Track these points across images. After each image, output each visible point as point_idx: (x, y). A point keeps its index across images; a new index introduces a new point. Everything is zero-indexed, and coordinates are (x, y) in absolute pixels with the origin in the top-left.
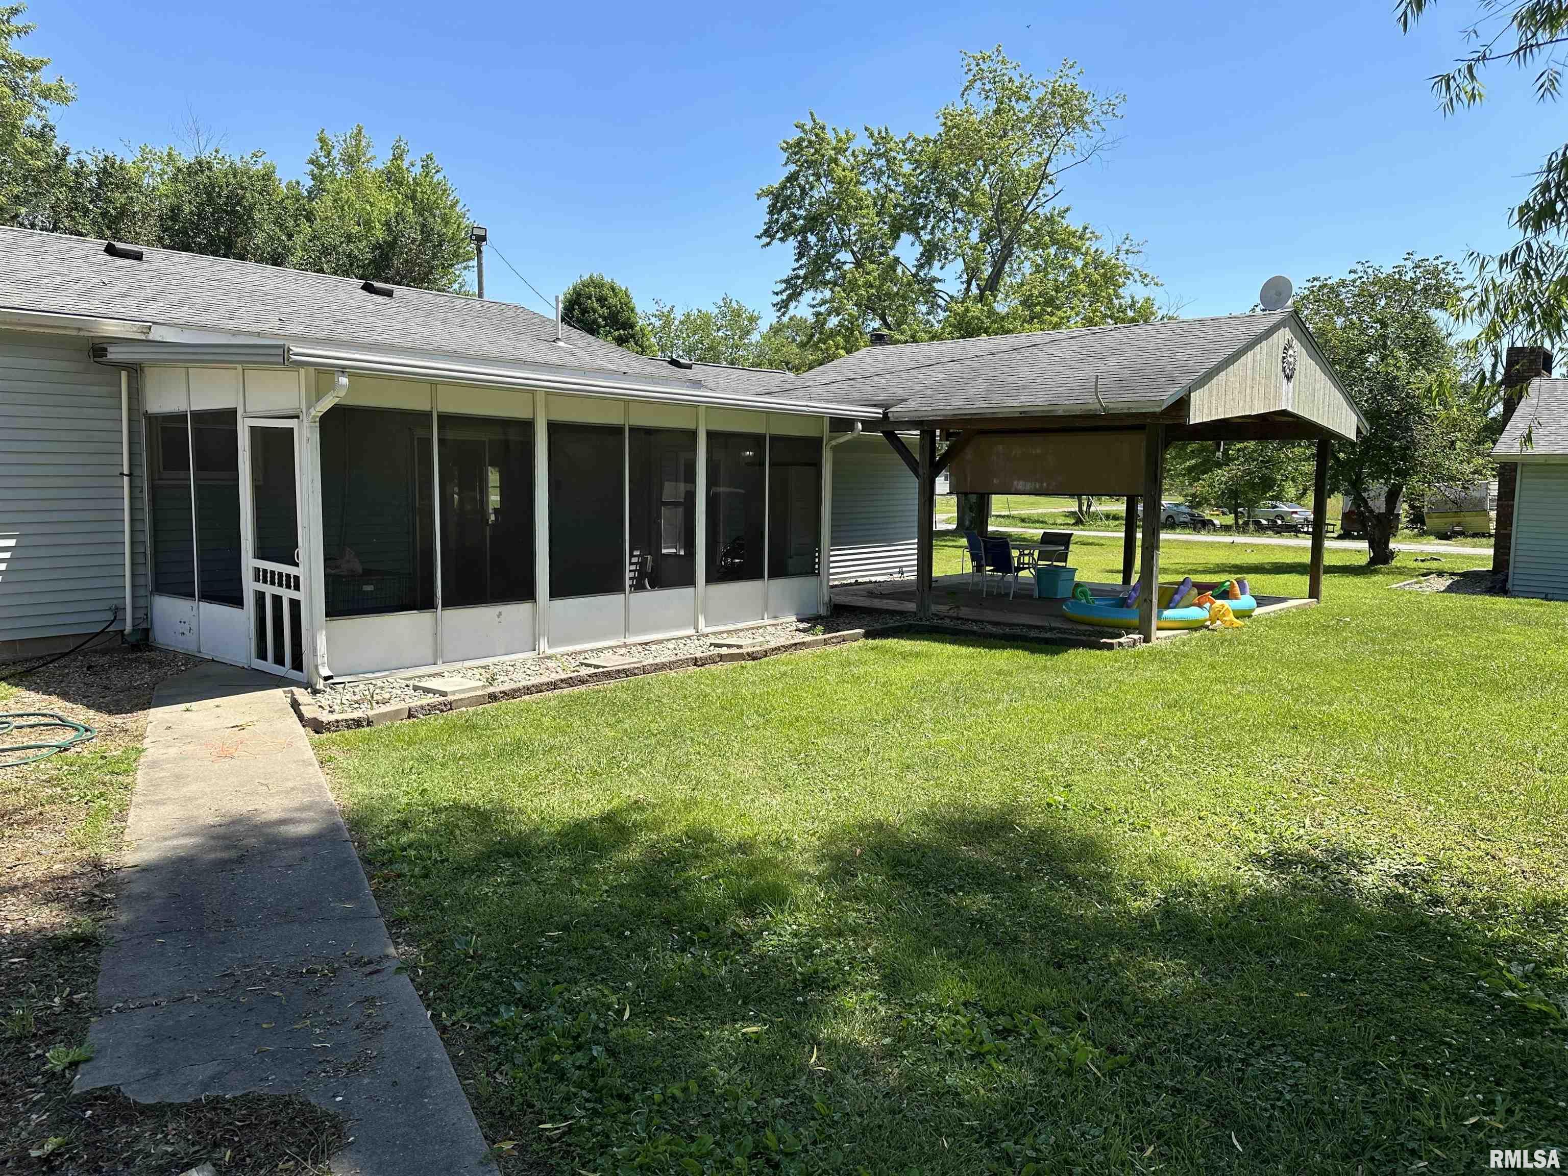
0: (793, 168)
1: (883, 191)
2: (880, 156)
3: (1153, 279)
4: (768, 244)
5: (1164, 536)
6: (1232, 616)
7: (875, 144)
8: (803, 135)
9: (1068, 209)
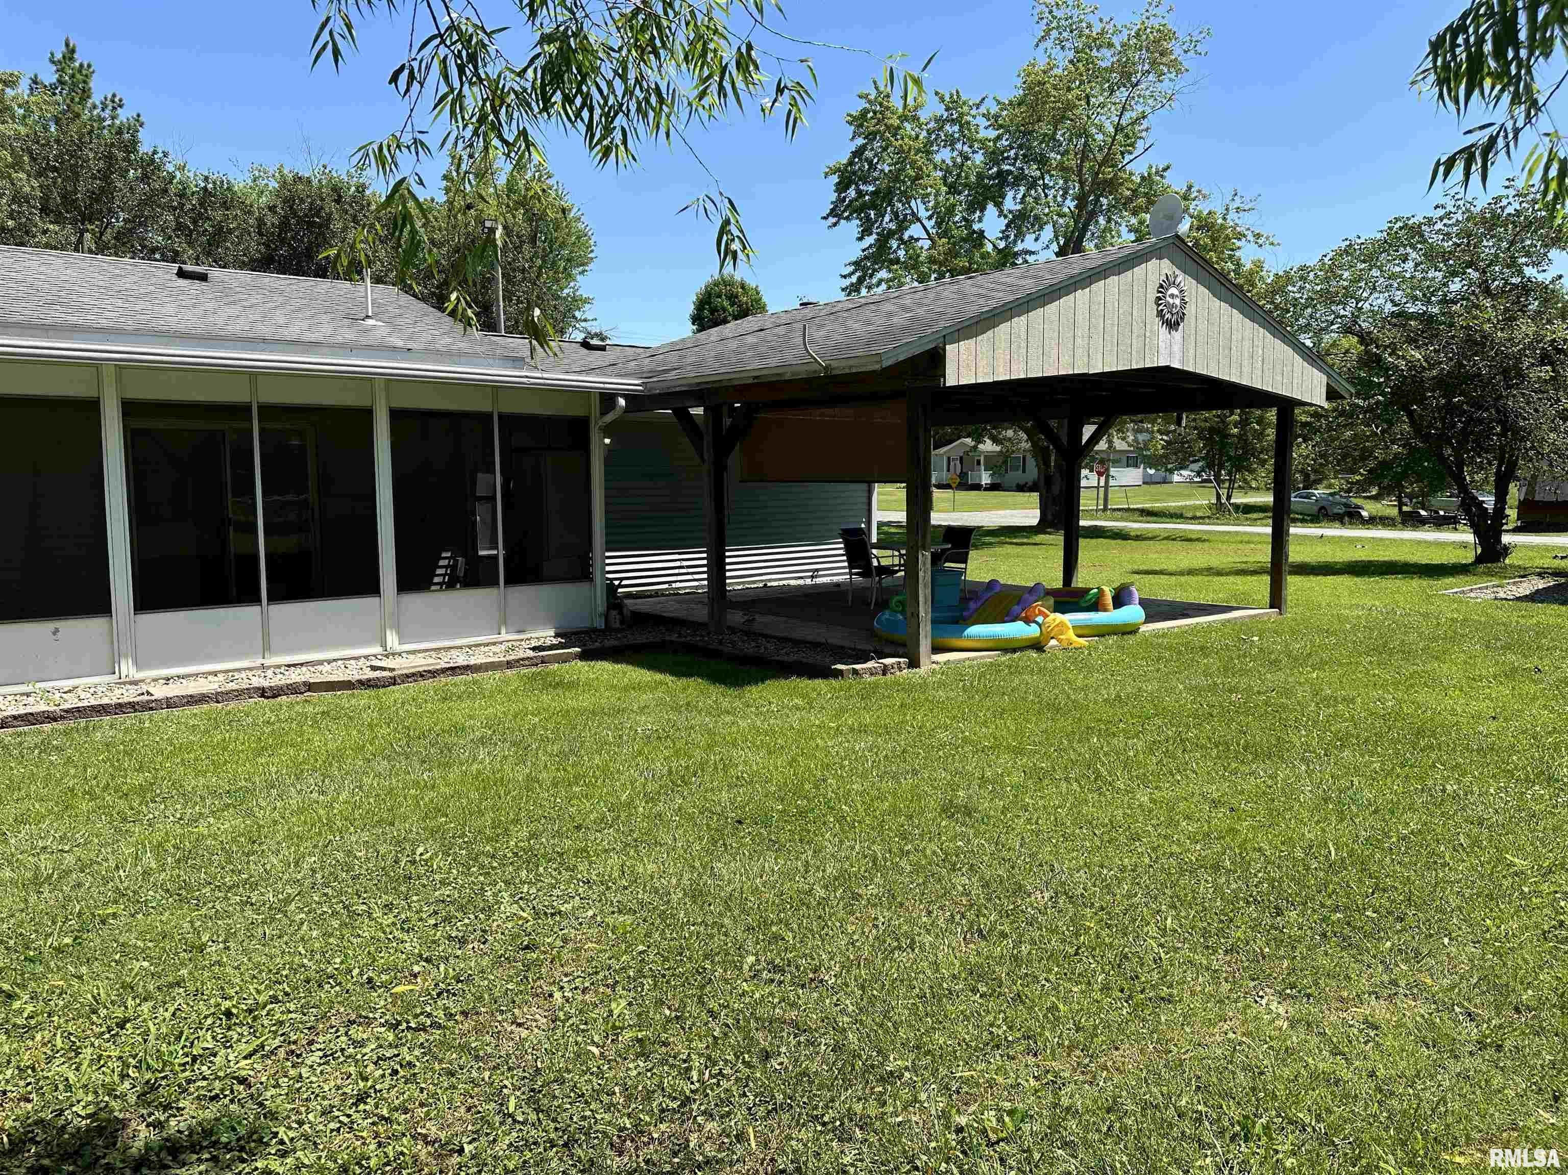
0: (860, 141)
1: (959, 160)
2: (953, 122)
3: (1267, 238)
4: (835, 225)
5: (1294, 530)
6: (1071, 634)
7: (947, 110)
8: (868, 106)
9: (1168, 168)
